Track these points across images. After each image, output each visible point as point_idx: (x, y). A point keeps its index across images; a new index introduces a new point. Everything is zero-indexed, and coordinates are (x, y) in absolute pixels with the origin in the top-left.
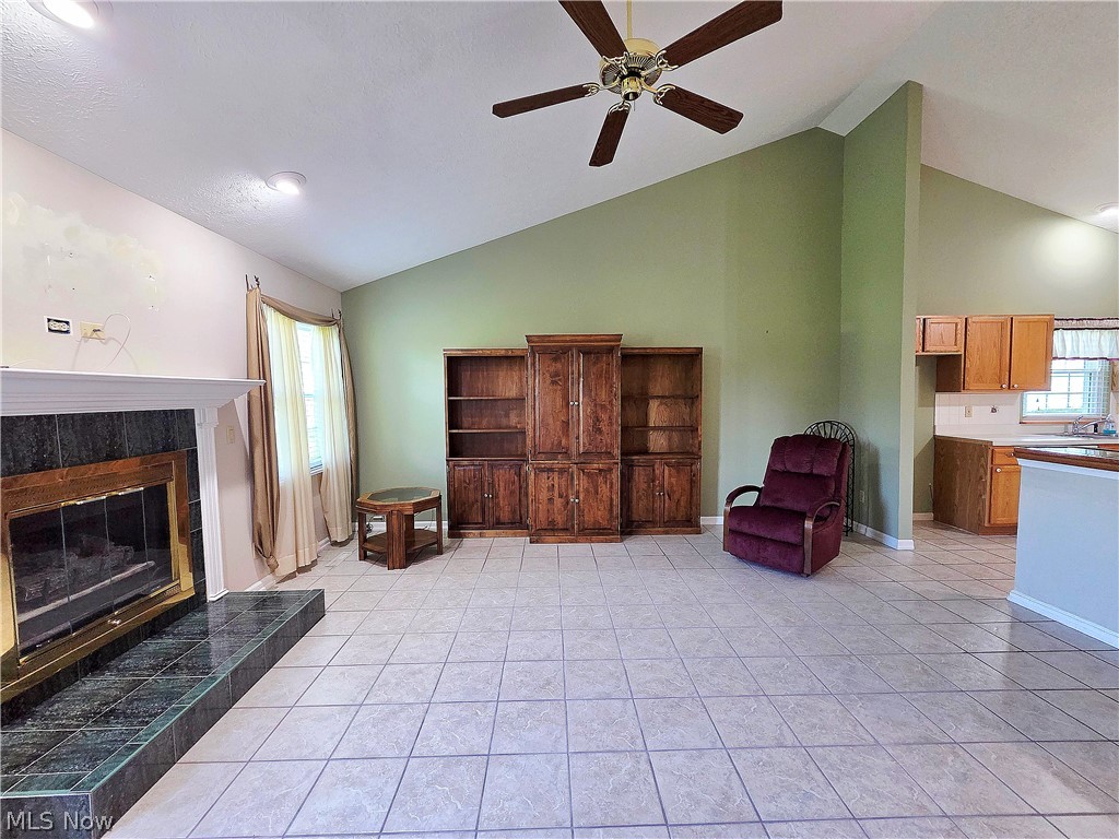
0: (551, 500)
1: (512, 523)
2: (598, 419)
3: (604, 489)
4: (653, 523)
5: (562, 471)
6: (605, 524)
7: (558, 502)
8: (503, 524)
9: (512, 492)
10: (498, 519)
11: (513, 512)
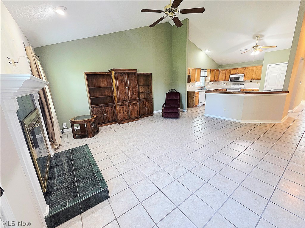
0: (124, 113)
1: (112, 121)
2: (133, 91)
3: (136, 108)
4: (144, 115)
5: (125, 105)
6: (136, 116)
7: (125, 113)
8: (110, 121)
9: (111, 113)
10: (108, 120)
11: (112, 118)
